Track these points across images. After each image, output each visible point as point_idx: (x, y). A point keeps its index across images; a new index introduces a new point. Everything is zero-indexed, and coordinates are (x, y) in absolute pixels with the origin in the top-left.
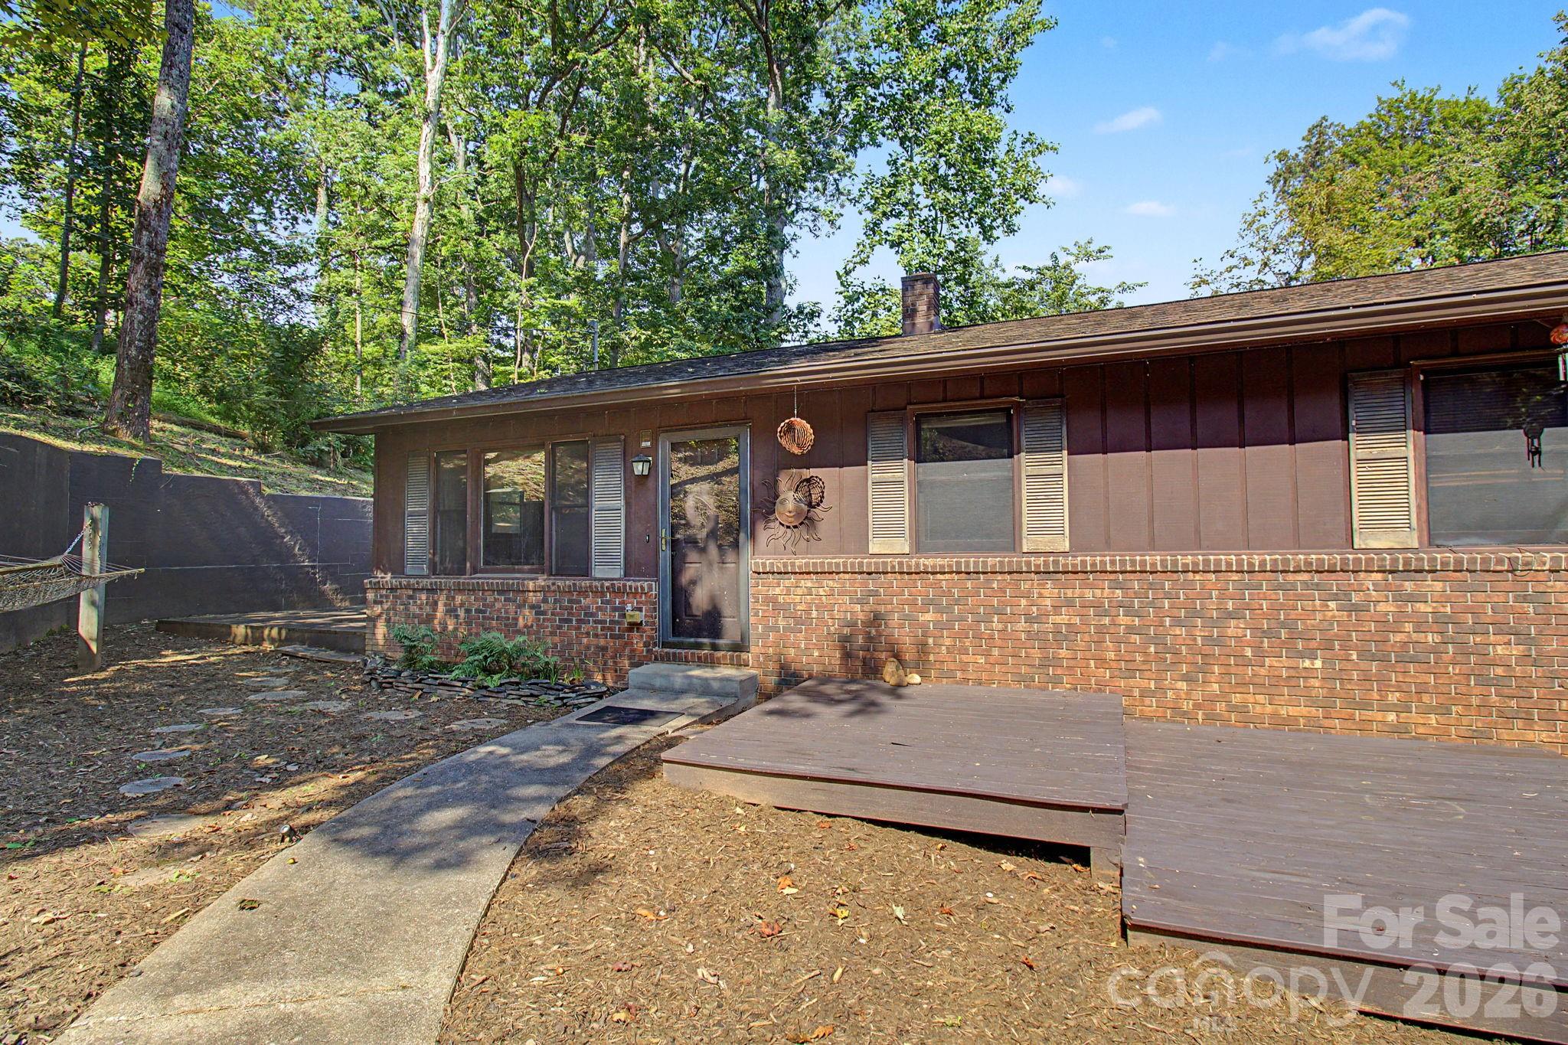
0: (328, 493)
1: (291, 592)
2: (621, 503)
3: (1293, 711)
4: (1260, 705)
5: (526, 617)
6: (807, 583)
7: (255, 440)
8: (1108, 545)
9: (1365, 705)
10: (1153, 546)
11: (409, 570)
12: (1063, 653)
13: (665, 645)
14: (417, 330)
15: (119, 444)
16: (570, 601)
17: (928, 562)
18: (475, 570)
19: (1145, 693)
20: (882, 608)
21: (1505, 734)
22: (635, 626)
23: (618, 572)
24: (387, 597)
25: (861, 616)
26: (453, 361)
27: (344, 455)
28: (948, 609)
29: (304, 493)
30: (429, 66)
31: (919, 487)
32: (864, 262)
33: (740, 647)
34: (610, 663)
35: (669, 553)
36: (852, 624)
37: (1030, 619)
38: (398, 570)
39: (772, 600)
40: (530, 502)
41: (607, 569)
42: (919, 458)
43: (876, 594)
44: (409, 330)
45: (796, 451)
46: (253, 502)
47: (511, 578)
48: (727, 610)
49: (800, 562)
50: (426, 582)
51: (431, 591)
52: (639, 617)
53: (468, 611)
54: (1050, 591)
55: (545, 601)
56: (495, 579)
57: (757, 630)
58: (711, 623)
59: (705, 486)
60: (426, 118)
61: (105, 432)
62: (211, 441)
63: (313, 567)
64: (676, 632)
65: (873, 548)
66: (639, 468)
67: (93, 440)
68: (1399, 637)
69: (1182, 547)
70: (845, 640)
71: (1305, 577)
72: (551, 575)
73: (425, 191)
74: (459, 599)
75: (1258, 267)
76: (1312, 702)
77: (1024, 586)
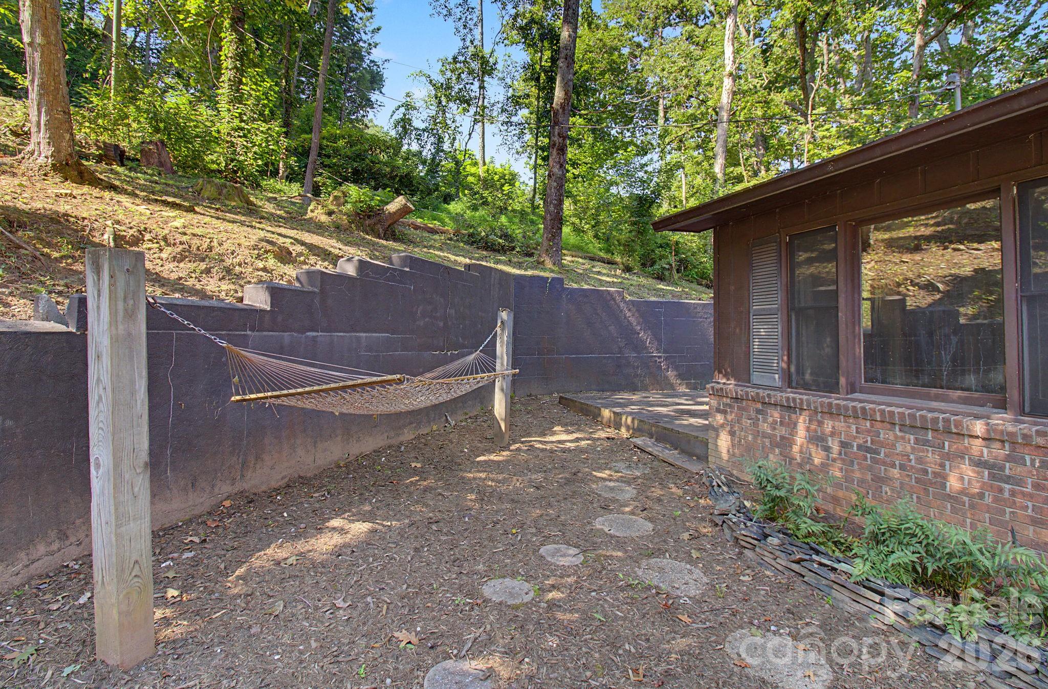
0: (669, 298)
1: (645, 377)
7: (623, 264)
11: (756, 380)
14: (725, 174)
15: (544, 270)
18: (853, 389)
24: (730, 406)
27: (678, 271)
29: (653, 299)
38: (743, 378)
44: (720, 176)
46: (619, 307)
50: (780, 396)
51: (787, 409)
53: (844, 445)
61: (539, 263)
62: (599, 267)
63: (660, 357)
67: (532, 268)
72: (1023, 413)
73: (730, 67)
74: (830, 426)
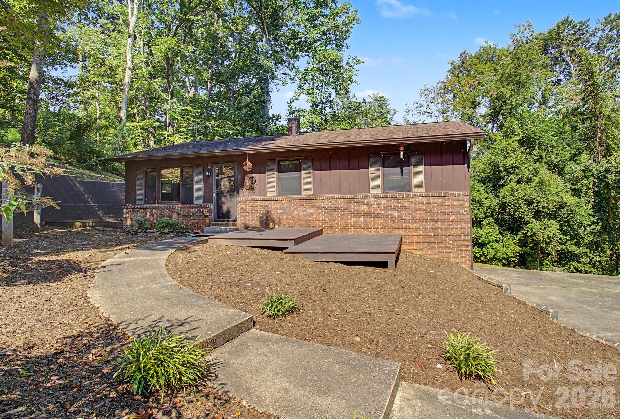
1: (88, 214)
2: (202, 183)
3: (357, 230)
4: (351, 229)
5: (175, 216)
6: (251, 203)
7: (66, 161)
8: (321, 193)
9: (371, 228)
10: (331, 193)
11: (137, 203)
12: (311, 219)
13: (215, 221)
16: (188, 210)
17: (280, 198)
18: (158, 203)
19: (328, 227)
20: (269, 209)
21: (395, 232)
22: (206, 216)
23: (202, 202)
24: (130, 211)
25: (264, 212)
26: (141, 129)
27: (100, 166)
28: (285, 209)
29: (90, 180)
30: (130, 16)
31: (279, 179)
32: (296, 99)
33: (235, 221)
34: (199, 227)
35: (216, 197)
36: (262, 214)
37: (304, 211)
38: (134, 203)
39: (243, 208)
40: (174, 184)
41: (198, 202)
42: (279, 172)
43: (268, 206)
44: (123, 118)
45: (247, 170)
46: (75, 183)
47: (170, 205)
48: (232, 212)
49: (249, 198)
50: (143, 207)
51: (145, 209)
52: (207, 214)
53: (157, 215)
54: (308, 204)
55: (180, 211)
56: (165, 205)
57: (239, 216)
58: (228, 215)
59: (226, 179)
60: (129, 37)
63: (95, 206)
64: (218, 218)
65: (268, 194)
66: (207, 174)
68: (377, 212)
69: (337, 193)
70: (261, 217)
71: (360, 199)
72: (182, 203)
73: (129, 65)
74: (154, 211)
75: (426, 107)
76: (361, 227)
77: (302, 203)
